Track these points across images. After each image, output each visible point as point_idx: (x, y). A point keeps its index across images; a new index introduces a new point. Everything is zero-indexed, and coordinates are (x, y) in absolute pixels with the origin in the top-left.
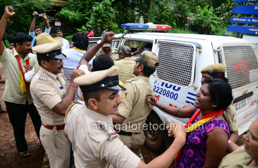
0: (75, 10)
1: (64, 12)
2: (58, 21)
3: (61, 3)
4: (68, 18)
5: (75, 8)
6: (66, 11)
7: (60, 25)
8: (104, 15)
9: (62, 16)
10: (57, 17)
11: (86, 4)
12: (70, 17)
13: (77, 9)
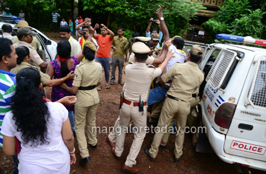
0: (221, 22)
1: (210, 22)
2: (202, 30)
3: (211, 14)
4: (212, 28)
5: (222, 19)
6: (212, 22)
7: (203, 34)
8: (247, 29)
9: (207, 25)
10: (203, 26)
11: (235, 15)
12: (214, 28)
13: (224, 21)
